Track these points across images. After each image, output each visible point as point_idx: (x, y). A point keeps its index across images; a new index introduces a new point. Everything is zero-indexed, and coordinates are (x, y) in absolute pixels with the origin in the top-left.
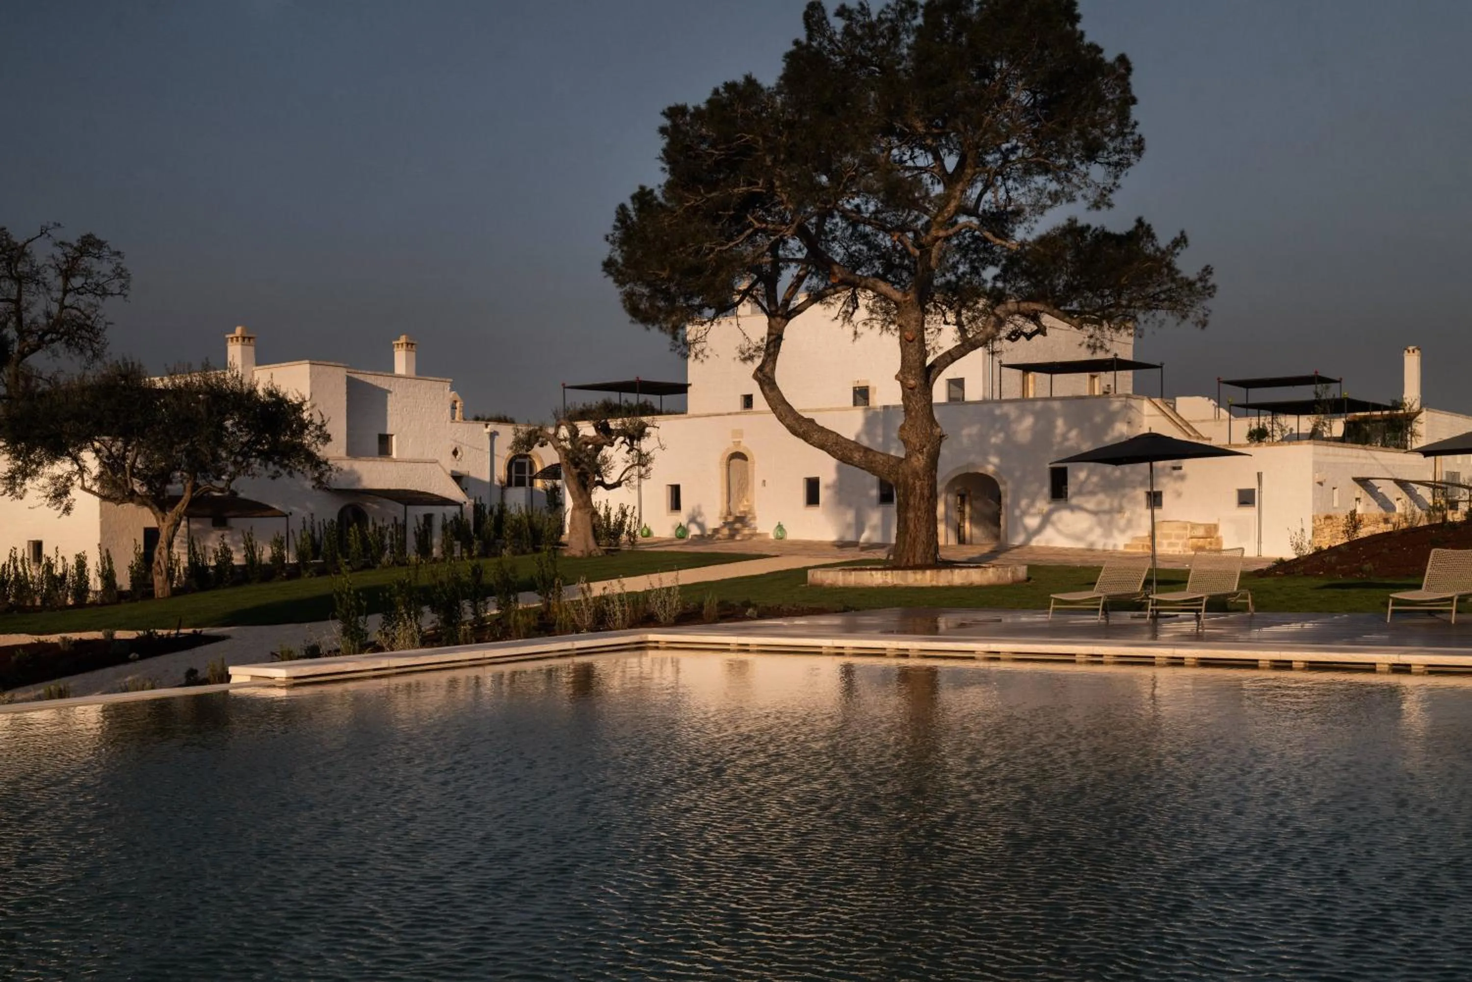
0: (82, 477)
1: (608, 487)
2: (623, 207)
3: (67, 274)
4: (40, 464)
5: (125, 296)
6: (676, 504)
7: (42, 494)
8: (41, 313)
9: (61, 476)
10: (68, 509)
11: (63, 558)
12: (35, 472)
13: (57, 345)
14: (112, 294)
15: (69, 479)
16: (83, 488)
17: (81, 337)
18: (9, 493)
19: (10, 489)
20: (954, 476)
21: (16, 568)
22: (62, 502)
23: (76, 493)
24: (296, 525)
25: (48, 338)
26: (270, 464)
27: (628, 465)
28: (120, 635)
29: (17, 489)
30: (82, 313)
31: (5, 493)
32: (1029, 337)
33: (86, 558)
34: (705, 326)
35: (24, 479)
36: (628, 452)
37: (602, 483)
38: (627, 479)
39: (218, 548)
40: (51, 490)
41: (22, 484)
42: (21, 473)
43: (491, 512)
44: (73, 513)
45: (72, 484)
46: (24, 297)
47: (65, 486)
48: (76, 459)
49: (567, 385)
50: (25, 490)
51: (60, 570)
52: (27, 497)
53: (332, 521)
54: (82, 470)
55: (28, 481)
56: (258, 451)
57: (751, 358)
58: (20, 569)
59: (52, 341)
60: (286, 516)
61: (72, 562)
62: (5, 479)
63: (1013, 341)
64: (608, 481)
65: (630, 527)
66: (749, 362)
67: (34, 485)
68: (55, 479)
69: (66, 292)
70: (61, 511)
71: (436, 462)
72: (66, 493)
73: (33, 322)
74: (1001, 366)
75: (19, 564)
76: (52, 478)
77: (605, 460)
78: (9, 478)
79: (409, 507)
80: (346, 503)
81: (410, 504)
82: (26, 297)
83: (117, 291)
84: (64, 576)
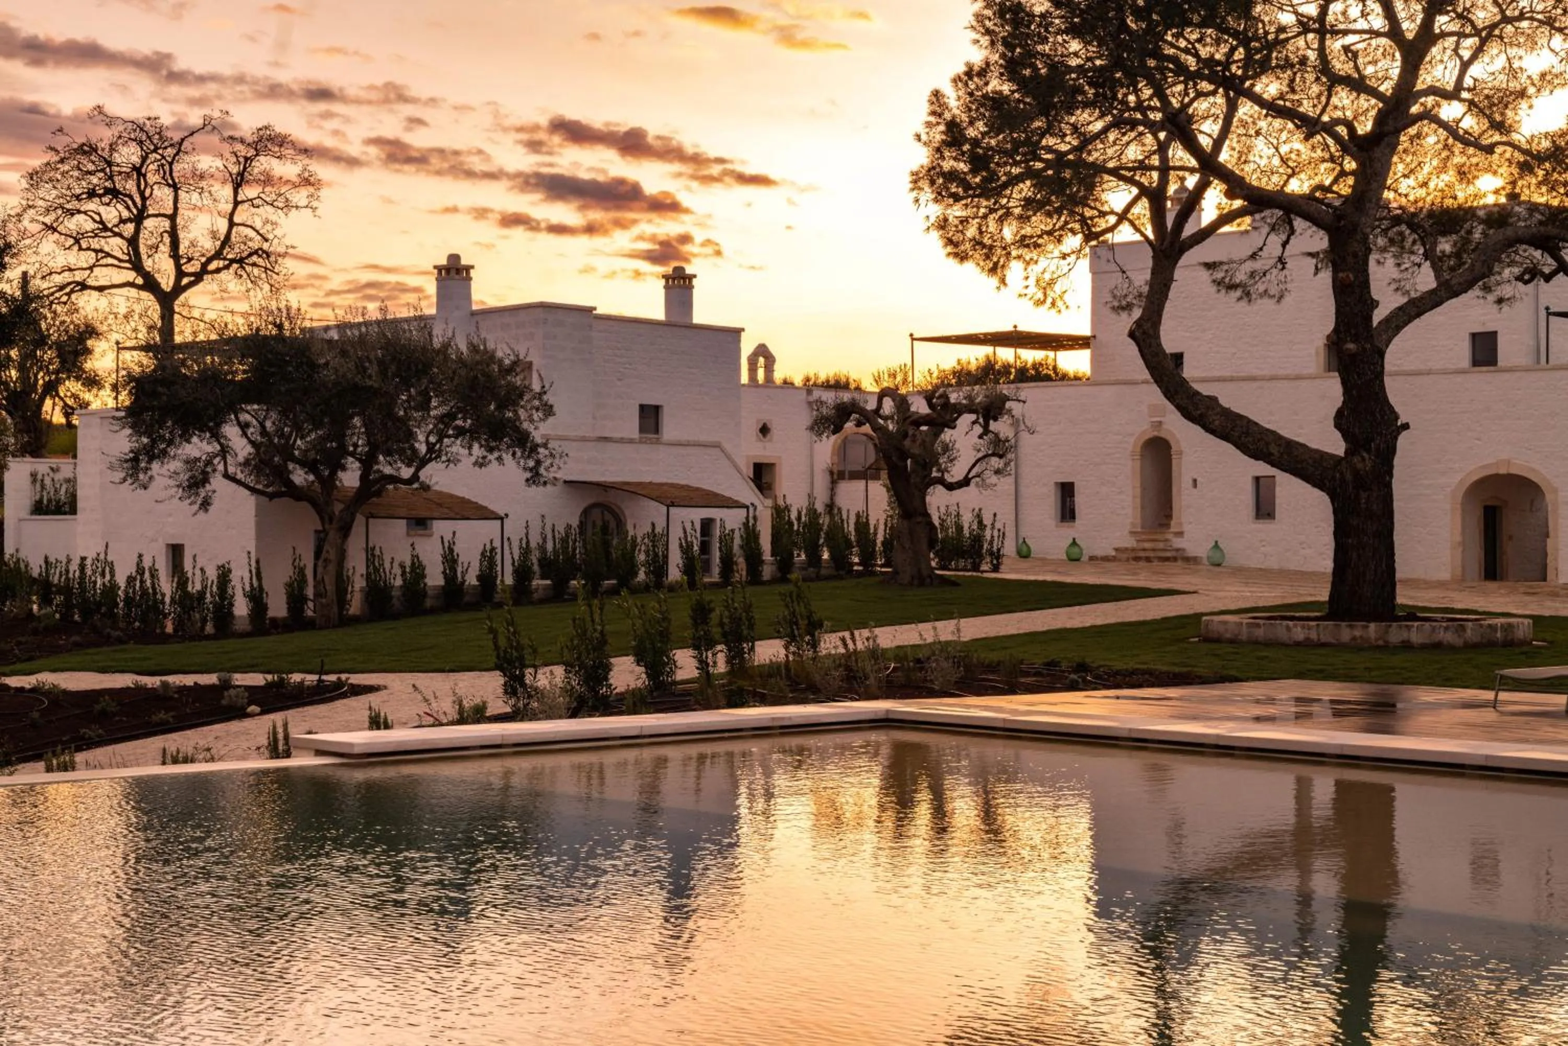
0: (224, 459)
1: (951, 487)
2: (937, 94)
3: (238, 182)
4: (170, 443)
5: (314, 209)
6: (1068, 513)
7: (172, 482)
8: (206, 232)
9: (199, 459)
10: (206, 505)
11: (202, 570)
12: (164, 453)
13: (223, 275)
14: (297, 207)
15: (209, 463)
16: (226, 476)
17: (254, 265)
18: (130, 481)
19: (131, 476)
20: (1475, 478)
21: (142, 582)
22: (197, 494)
23: (217, 483)
24: (514, 530)
25: (213, 266)
26: (476, 446)
27: (980, 455)
28: (241, 679)
29: (141, 476)
30: (257, 232)
31: (125, 480)
32: (1548, 278)
33: (230, 571)
34: (1069, 260)
35: (150, 461)
36: (980, 437)
37: (941, 481)
38: (978, 476)
39: (408, 563)
40: (184, 477)
41: (147, 469)
42: (147, 454)
43: (799, 518)
44: (212, 509)
45: (214, 470)
46: (181, 211)
47: (204, 473)
48: (216, 436)
49: (915, 336)
50: (151, 478)
51: (198, 587)
52: (153, 486)
53: (569, 527)
54: (224, 451)
55: (155, 466)
56: (457, 428)
57: (1128, 307)
58: (148, 583)
59: (218, 271)
60: (502, 519)
61: (212, 574)
62: (126, 461)
63: (1526, 282)
64: (949, 479)
65: (991, 543)
66: (1124, 315)
67: (164, 471)
68: (191, 462)
69: (236, 203)
70: (196, 507)
71: (717, 446)
72: (205, 480)
73: (193, 244)
74: (1549, 314)
75: (147, 575)
76: (187, 462)
77: (946, 448)
78: (131, 460)
79: (673, 510)
80: (590, 501)
81: (673, 505)
82: (184, 214)
83: (303, 202)
84: (202, 594)
